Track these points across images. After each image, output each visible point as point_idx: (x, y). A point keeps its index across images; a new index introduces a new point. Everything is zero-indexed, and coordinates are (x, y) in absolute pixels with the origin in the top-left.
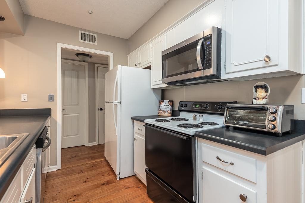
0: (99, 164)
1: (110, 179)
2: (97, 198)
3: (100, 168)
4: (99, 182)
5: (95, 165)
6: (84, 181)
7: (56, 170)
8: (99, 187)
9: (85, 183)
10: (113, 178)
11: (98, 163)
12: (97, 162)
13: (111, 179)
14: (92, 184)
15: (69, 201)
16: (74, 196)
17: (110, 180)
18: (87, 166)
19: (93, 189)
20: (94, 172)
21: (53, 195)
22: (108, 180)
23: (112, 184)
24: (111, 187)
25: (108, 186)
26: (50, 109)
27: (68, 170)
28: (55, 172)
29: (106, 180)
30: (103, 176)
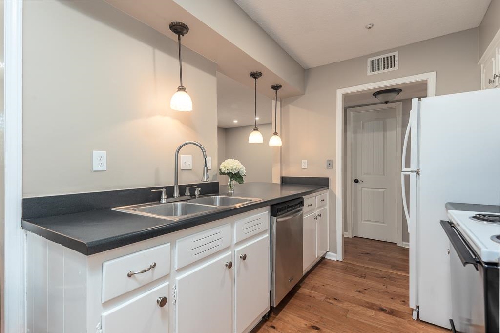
0: (399, 279)
1: (400, 310)
2: (360, 320)
3: (396, 286)
4: (378, 303)
5: (390, 278)
6: (359, 290)
7: (336, 260)
8: (373, 309)
9: (358, 293)
10: (407, 312)
11: (399, 277)
12: (397, 275)
13: (404, 311)
14: (366, 300)
15: (327, 300)
16: (335, 299)
17: (398, 311)
18: (376, 274)
19: (363, 306)
20: (380, 286)
21: (316, 285)
22: (396, 309)
23: (398, 319)
24: (393, 322)
25: (388, 316)
26: (328, 179)
27: (350, 266)
28: (334, 262)
29: (392, 308)
30: (392, 298)
